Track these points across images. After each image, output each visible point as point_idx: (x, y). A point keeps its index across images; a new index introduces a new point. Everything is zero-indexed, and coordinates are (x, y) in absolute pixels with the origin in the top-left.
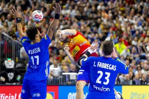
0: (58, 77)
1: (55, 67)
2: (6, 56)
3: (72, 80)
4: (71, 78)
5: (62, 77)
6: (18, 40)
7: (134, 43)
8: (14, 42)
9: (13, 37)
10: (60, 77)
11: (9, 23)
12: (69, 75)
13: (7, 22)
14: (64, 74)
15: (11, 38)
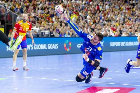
0: (38, 33)
1: (36, 28)
2: (9, 21)
3: (46, 35)
4: (46, 34)
5: (41, 33)
6: (15, 13)
7: (80, 14)
8: (13, 14)
9: (13, 11)
10: (39, 33)
11: (10, 3)
12: (44, 32)
13: (9, 3)
14: (41, 31)
15: (12, 12)
